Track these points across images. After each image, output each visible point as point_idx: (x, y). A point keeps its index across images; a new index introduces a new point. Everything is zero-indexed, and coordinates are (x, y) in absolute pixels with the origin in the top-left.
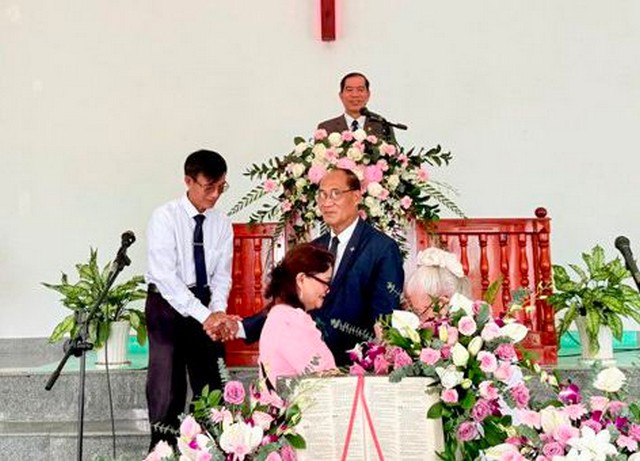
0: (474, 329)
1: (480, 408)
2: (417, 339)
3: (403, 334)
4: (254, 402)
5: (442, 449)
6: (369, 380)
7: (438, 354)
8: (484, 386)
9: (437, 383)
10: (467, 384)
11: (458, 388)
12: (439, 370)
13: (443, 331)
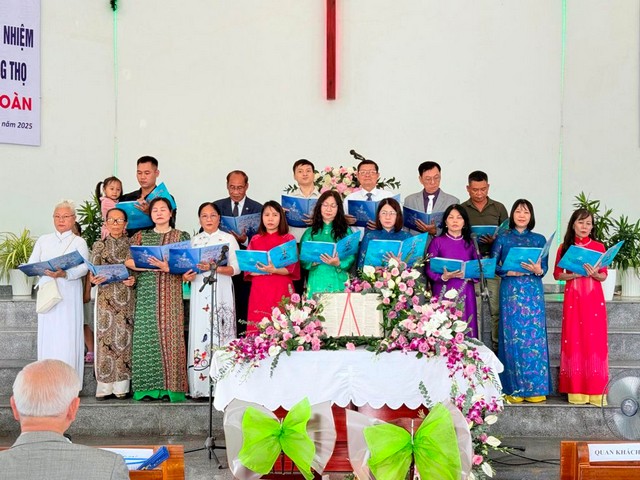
0: (398, 273)
1: (398, 306)
2: (374, 278)
3: (368, 275)
4: (303, 302)
5: (382, 322)
6: (353, 294)
7: (382, 284)
8: (400, 297)
9: (381, 296)
10: (394, 296)
11: (390, 298)
12: (382, 290)
13: (385, 274)
